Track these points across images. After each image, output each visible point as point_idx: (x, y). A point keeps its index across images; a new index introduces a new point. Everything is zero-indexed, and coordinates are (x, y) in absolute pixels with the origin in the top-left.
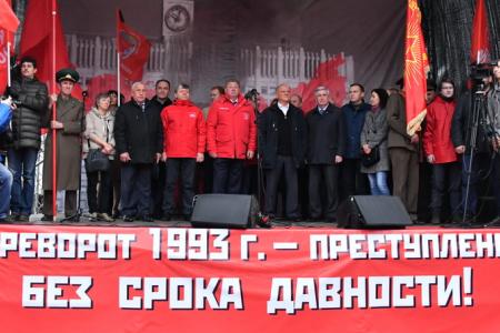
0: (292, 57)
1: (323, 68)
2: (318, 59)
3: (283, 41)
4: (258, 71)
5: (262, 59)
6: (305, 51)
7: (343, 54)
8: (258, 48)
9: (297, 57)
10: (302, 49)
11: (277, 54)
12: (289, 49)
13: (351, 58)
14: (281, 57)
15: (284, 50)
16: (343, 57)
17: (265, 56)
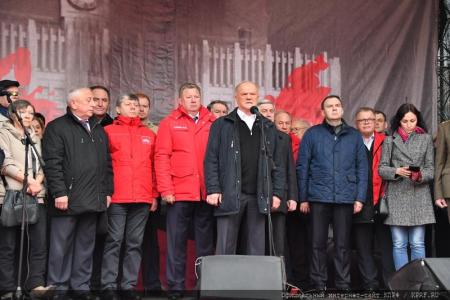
0: (254, 58)
1: (299, 75)
2: (291, 61)
3: (242, 34)
4: (206, 77)
5: (212, 60)
6: (273, 49)
7: (325, 54)
8: (205, 43)
9: (261, 58)
10: (268, 47)
11: (232, 52)
12: (249, 47)
13: (336, 61)
14: (239, 57)
15: (242, 46)
16: (325, 60)
17: (216, 56)
